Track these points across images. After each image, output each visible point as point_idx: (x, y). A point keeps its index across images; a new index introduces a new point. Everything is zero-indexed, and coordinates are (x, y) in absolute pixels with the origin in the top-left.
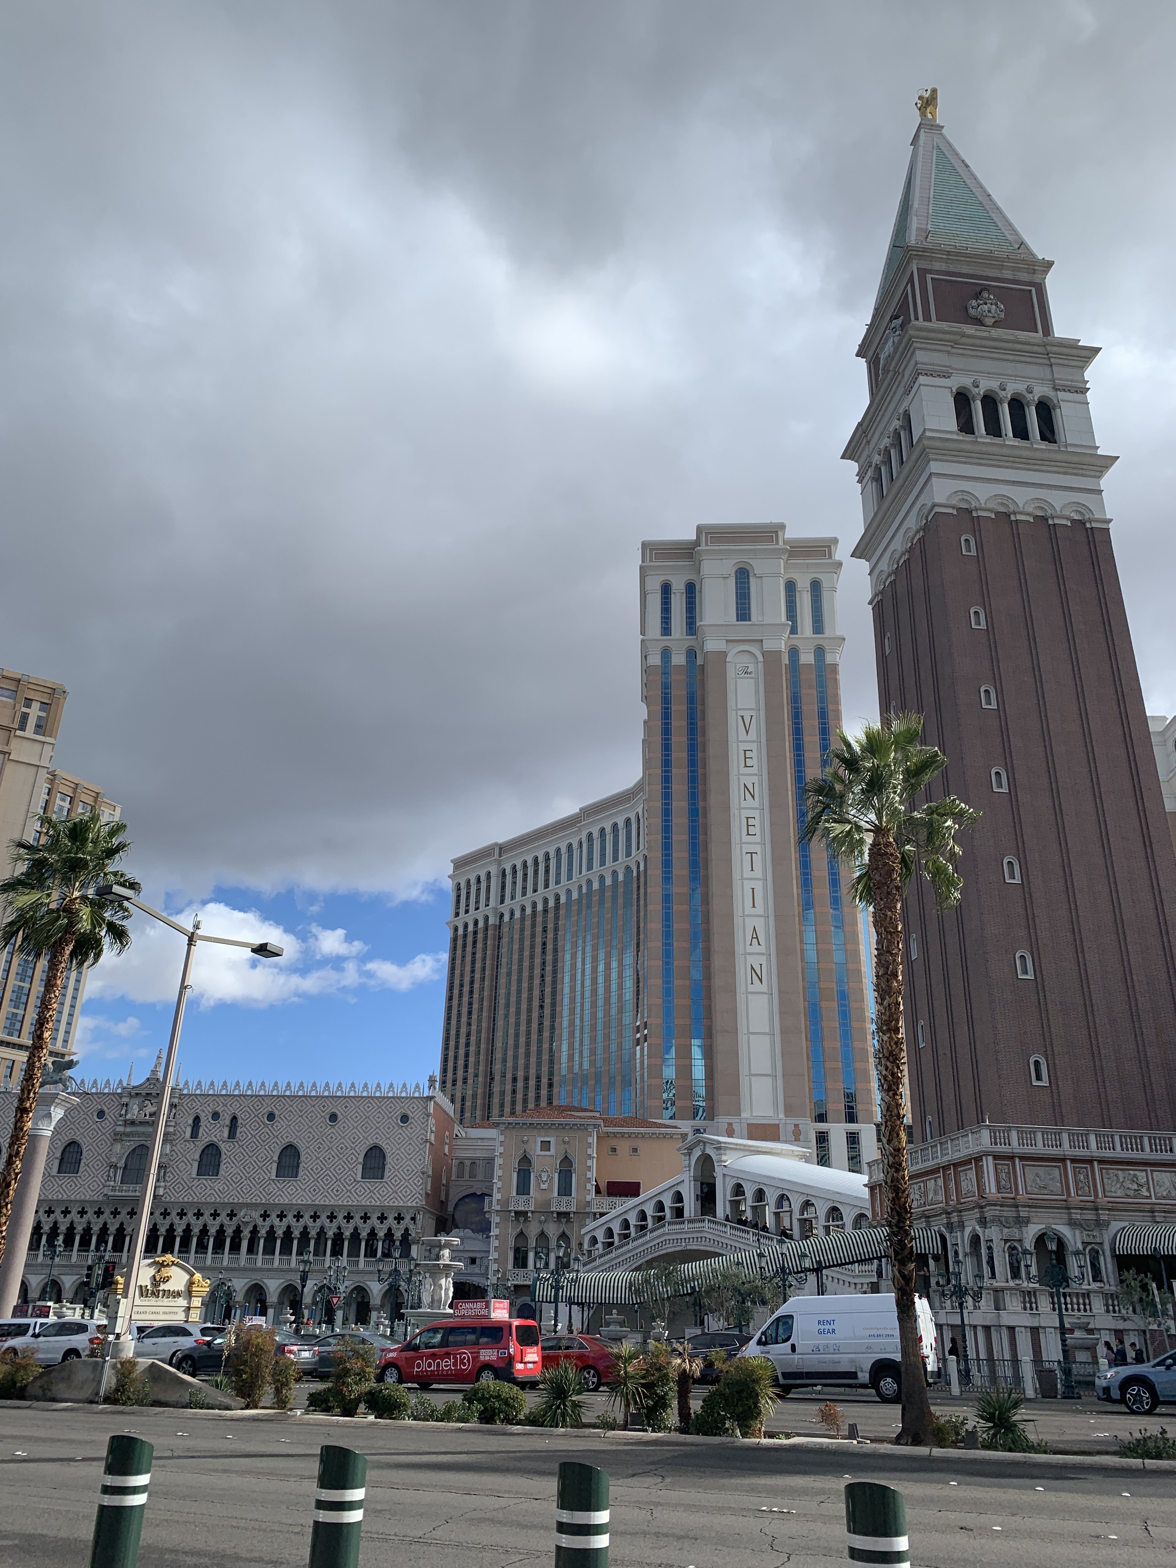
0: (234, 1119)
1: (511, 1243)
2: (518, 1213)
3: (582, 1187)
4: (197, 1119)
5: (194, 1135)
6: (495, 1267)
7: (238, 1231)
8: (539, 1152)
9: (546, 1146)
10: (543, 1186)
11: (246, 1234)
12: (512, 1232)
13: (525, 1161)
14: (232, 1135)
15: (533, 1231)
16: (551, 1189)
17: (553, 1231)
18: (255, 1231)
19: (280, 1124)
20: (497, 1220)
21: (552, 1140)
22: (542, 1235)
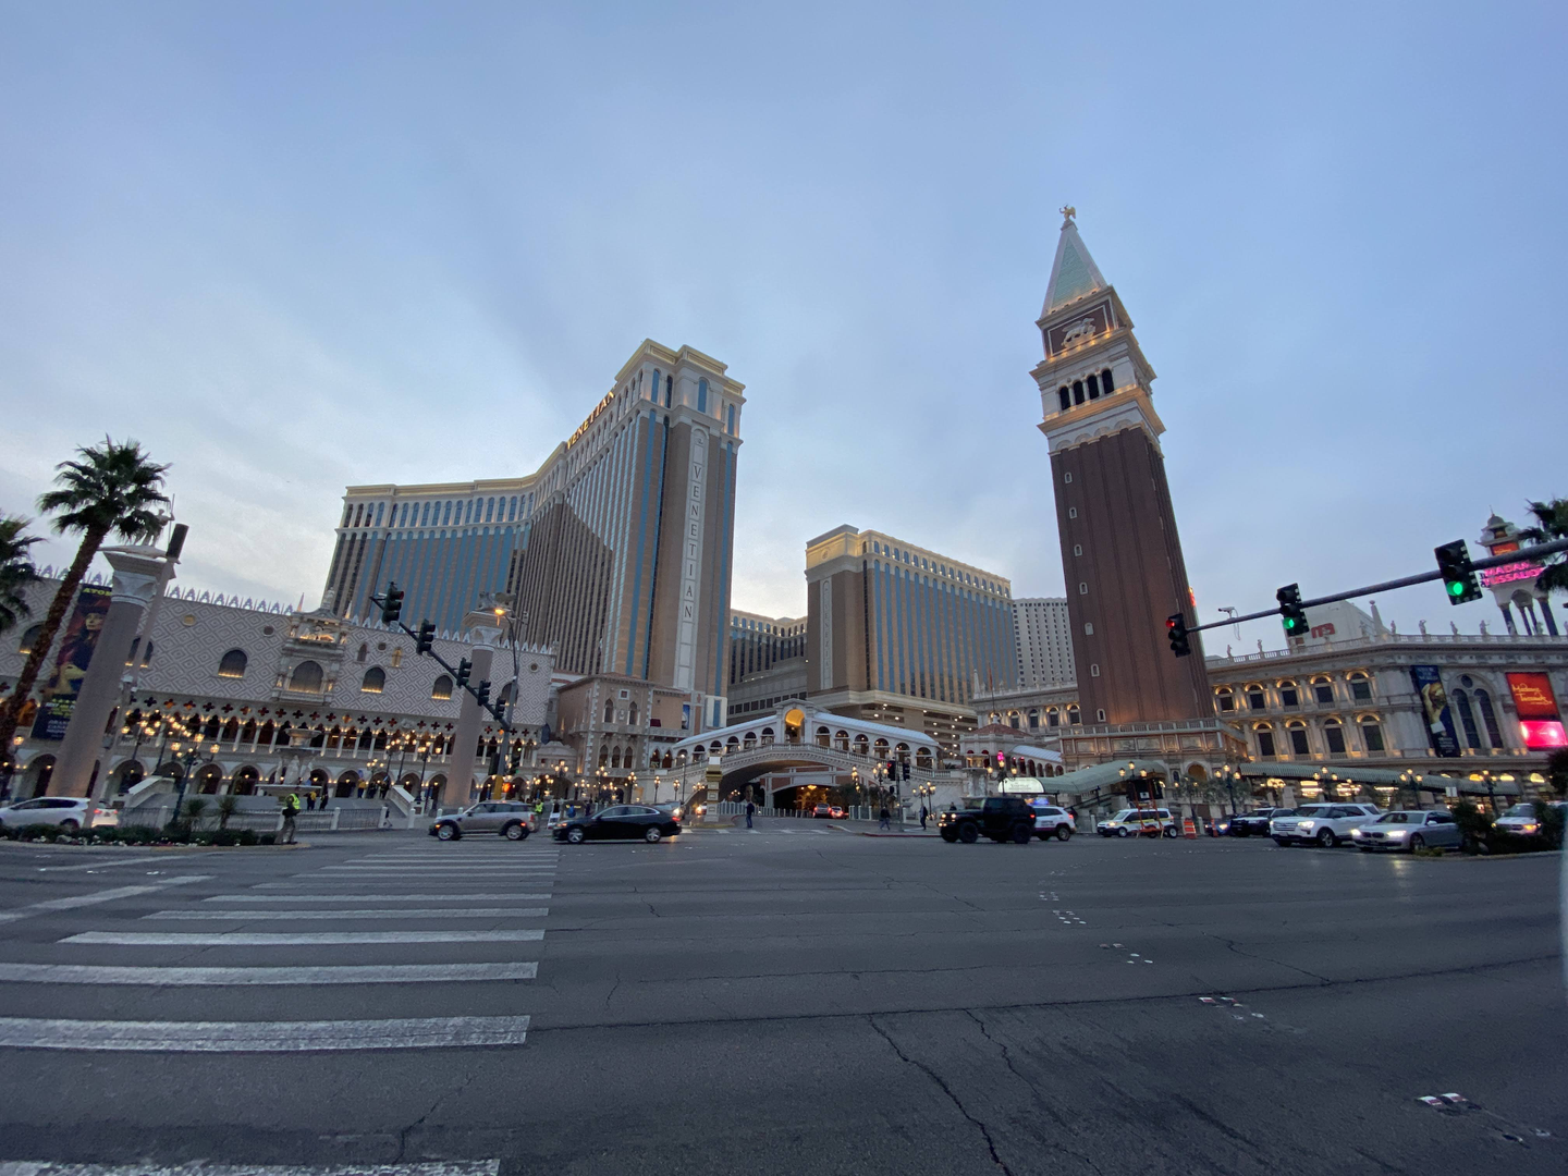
0: (398, 652)
1: (599, 751)
2: (604, 734)
4: (364, 647)
5: (362, 658)
6: (589, 766)
8: (620, 697)
9: (624, 694)
10: (622, 718)
13: (610, 701)
14: (397, 664)
15: (614, 744)
16: (625, 720)
17: (624, 745)
20: (592, 737)
21: (628, 691)
22: (617, 749)
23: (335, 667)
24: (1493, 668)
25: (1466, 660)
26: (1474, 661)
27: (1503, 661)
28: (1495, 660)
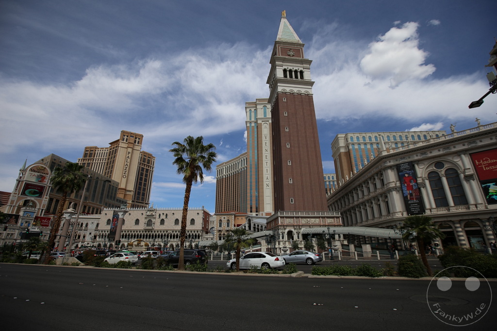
0: (167, 214)
1: (218, 236)
2: (219, 230)
3: (231, 225)
4: (160, 215)
5: (159, 217)
6: (215, 240)
7: (168, 235)
8: (223, 219)
11: (169, 235)
12: (218, 234)
13: (221, 220)
14: (166, 217)
15: (222, 233)
16: (225, 226)
17: (226, 233)
18: (171, 235)
19: (175, 215)
20: (216, 232)
21: (226, 217)
23: (154, 220)
24: (458, 153)
25: (435, 153)
26: (441, 152)
27: (466, 147)
28: (459, 147)
